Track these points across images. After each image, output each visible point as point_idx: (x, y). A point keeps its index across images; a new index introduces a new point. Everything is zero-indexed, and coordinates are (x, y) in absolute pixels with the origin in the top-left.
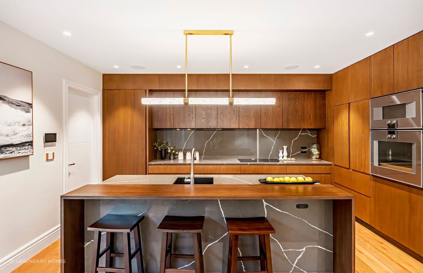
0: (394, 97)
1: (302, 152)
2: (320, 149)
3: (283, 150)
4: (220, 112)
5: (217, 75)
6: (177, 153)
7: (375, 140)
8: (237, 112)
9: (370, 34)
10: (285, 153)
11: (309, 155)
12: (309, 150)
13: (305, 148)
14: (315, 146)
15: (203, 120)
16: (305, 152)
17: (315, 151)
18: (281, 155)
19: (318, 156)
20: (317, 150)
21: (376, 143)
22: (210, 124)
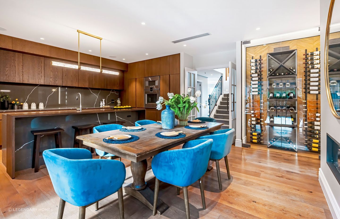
0: (150, 78)
1: (112, 103)
2: (121, 101)
3: (102, 101)
4: (64, 75)
5: (65, 50)
6: (22, 104)
7: (146, 94)
8: (77, 76)
9: (147, 54)
10: (104, 103)
11: (116, 104)
12: (116, 101)
13: (113, 100)
14: (119, 99)
15: (51, 79)
16: (113, 103)
17: (119, 102)
18: (101, 104)
19: (120, 104)
20: (120, 101)
21: (146, 95)
22: (57, 82)
